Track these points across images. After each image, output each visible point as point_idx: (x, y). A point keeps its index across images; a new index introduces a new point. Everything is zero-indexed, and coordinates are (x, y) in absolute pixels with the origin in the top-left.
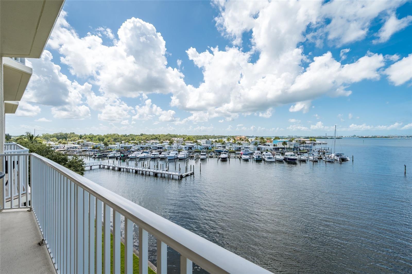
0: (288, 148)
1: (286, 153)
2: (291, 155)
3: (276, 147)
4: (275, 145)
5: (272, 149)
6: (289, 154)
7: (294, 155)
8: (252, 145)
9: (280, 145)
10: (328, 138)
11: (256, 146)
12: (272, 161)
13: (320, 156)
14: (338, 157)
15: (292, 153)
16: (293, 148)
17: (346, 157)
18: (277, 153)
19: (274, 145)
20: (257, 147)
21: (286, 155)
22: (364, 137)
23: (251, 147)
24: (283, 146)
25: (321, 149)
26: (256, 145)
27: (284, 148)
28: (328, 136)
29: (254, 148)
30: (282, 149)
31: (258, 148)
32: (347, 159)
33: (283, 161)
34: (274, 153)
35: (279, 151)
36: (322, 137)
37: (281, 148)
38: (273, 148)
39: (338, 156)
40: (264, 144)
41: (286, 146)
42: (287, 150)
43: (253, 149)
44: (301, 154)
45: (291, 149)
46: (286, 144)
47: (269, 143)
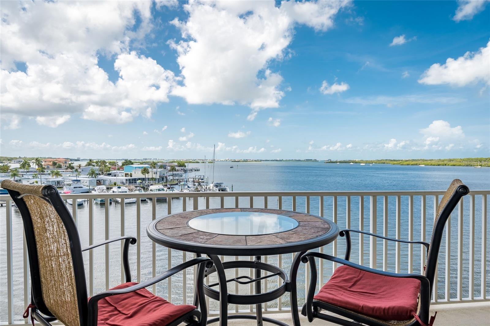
0: (150, 179)
1: (151, 187)
2: (159, 190)
3: (129, 178)
4: (128, 174)
5: (125, 181)
6: (155, 188)
7: (163, 190)
8: (85, 174)
9: (138, 174)
10: (199, 163)
11: (93, 178)
12: (131, 202)
13: (197, 189)
14: (217, 188)
15: (161, 187)
16: (158, 178)
17: (226, 187)
18: (136, 187)
19: (126, 175)
20: (95, 179)
21: (151, 190)
22: (237, 161)
23: (82, 179)
24: (143, 176)
25: (194, 178)
26: (94, 176)
27: (143, 178)
28: (199, 160)
29: (89, 180)
30: (141, 180)
31: (97, 181)
32: (226, 189)
33: (147, 199)
34: (131, 188)
35: (137, 184)
36: (192, 161)
37: (139, 179)
38: (127, 180)
39: (217, 186)
40: (108, 173)
41: (147, 176)
42: (150, 181)
43: (88, 184)
44: (172, 186)
45: (155, 179)
46: (148, 173)
47: (115, 171)
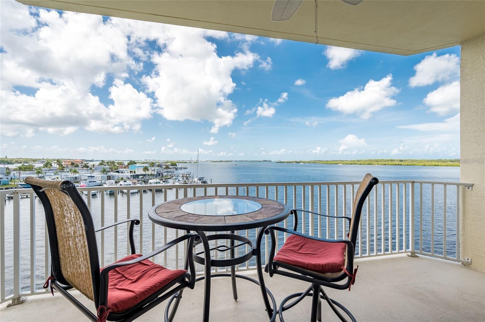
0: (149, 175)
1: (150, 181)
2: (156, 183)
3: (133, 174)
4: (132, 171)
5: (130, 177)
6: (153, 182)
7: (160, 183)
8: (98, 172)
9: (140, 171)
10: (187, 163)
11: (104, 174)
12: (134, 192)
13: (185, 182)
15: (158, 180)
16: (156, 174)
17: (207, 180)
18: (138, 181)
19: (131, 172)
20: (106, 175)
21: (150, 183)
22: (214, 161)
23: (96, 175)
25: (183, 173)
26: (105, 173)
27: (144, 175)
28: (187, 161)
29: (101, 176)
31: (108, 176)
32: (207, 182)
34: (135, 182)
35: (139, 179)
36: (181, 161)
37: (141, 175)
38: (131, 176)
39: (200, 180)
40: (116, 170)
41: (147, 172)
42: (149, 177)
43: (100, 179)
44: (166, 180)
45: (154, 175)
46: (148, 170)
47: (122, 169)
